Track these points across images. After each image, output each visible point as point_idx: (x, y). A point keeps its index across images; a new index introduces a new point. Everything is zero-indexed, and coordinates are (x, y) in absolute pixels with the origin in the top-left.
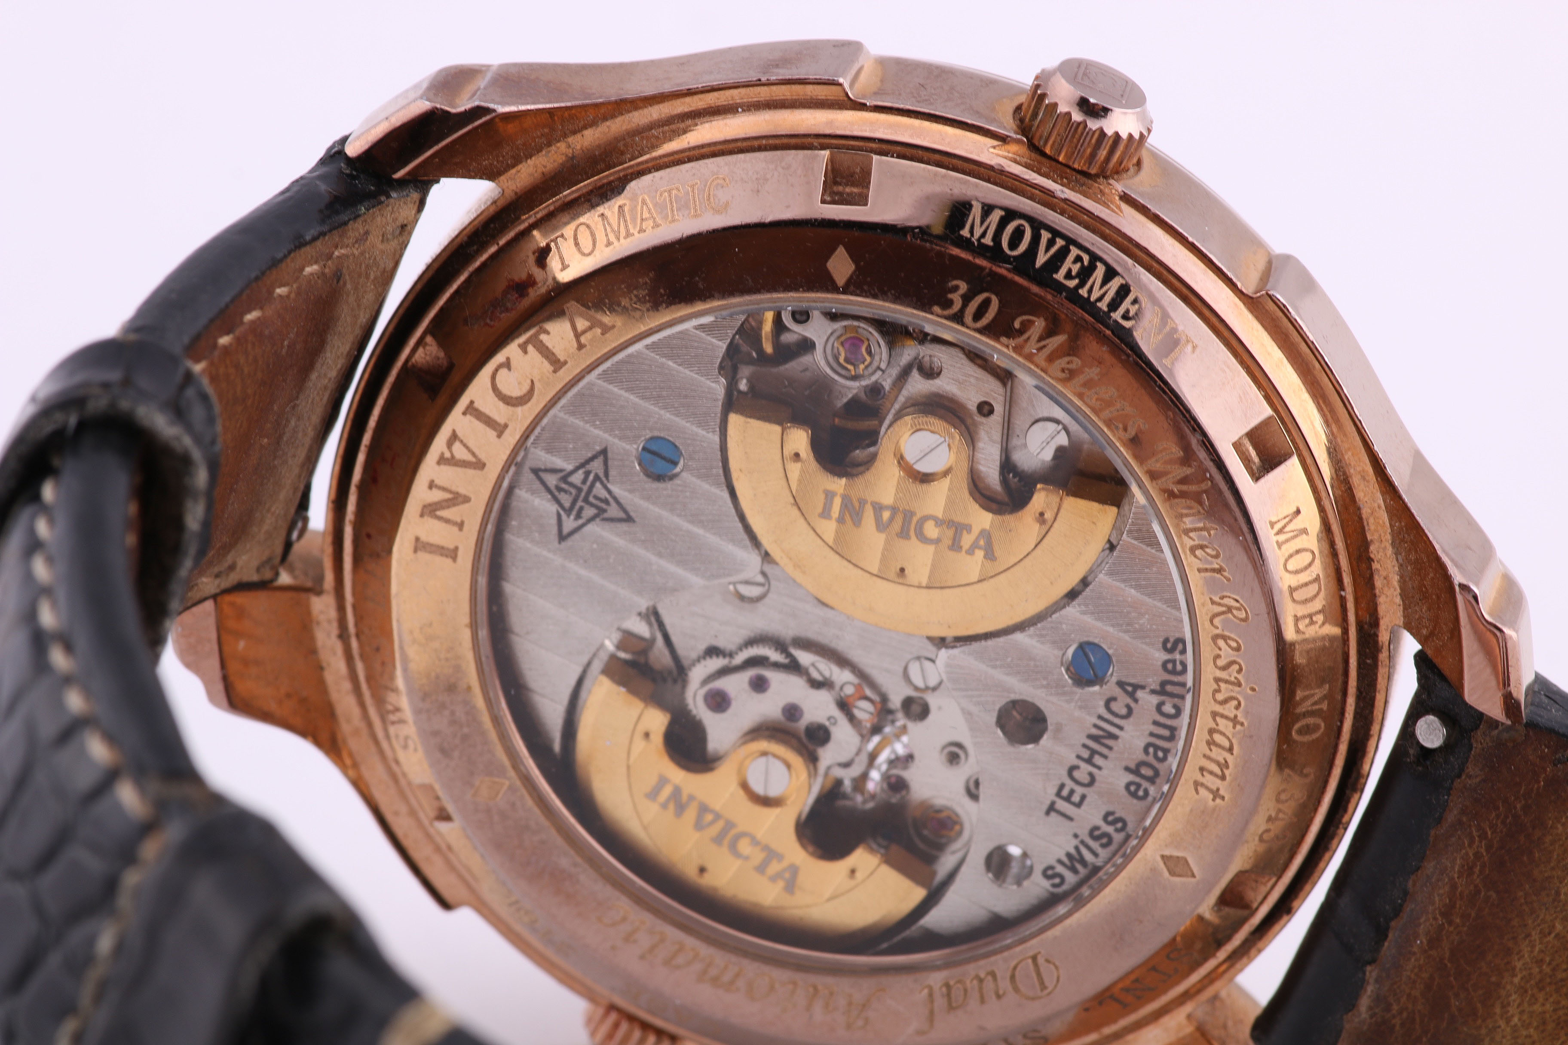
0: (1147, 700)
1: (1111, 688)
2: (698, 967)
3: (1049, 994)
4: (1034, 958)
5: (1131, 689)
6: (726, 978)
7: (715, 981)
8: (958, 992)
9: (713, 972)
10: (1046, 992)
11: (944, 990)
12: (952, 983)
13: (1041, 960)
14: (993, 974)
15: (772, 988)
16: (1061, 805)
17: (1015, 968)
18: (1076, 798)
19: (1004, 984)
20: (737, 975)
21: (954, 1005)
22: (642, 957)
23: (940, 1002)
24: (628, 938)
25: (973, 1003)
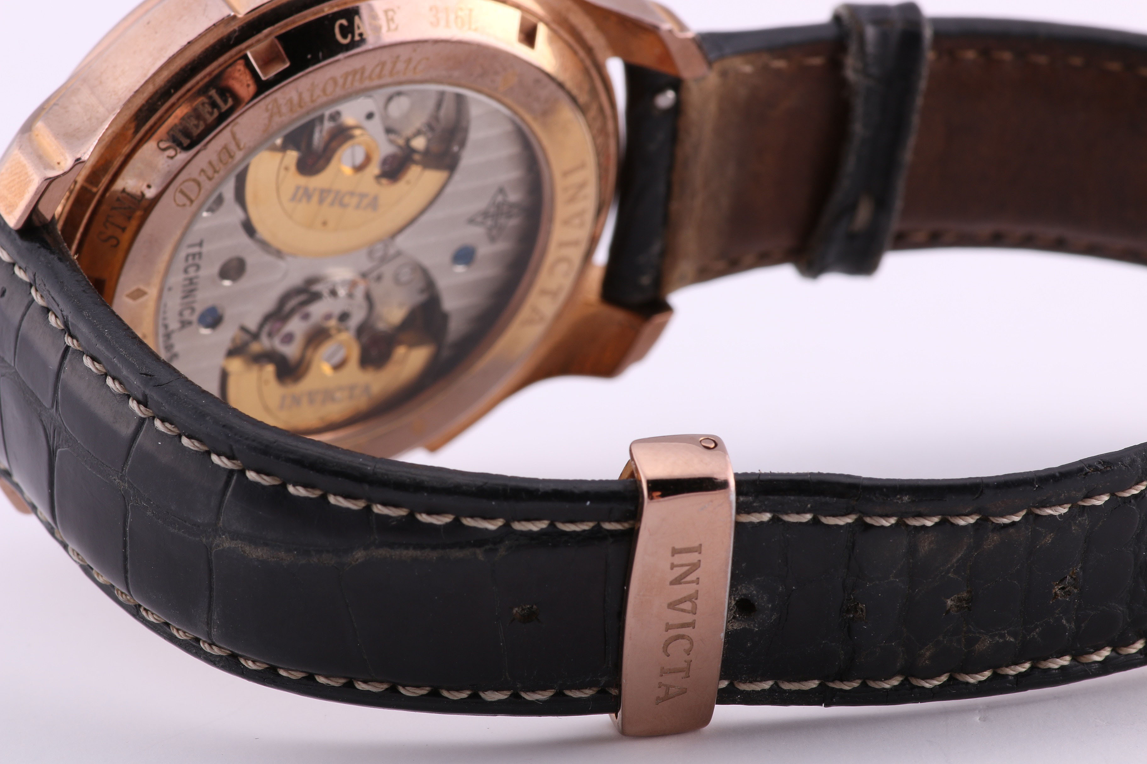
0: (174, 325)
1: (194, 318)
2: (367, 73)
3: (177, 190)
4: (192, 201)
5: (185, 324)
6: (350, 78)
7: (355, 72)
8: (225, 157)
9: (358, 77)
10: (179, 190)
11: (232, 154)
12: (230, 160)
13: (188, 203)
14: (210, 179)
15: (324, 91)
16: (196, 250)
17: (200, 190)
18: (190, 258)
19: (202, 179)
20: (344, 84)
21: (224, 150)
22: (398, 57)
23: (233, 147)
24: (409, 61)
25: (214, 158)
